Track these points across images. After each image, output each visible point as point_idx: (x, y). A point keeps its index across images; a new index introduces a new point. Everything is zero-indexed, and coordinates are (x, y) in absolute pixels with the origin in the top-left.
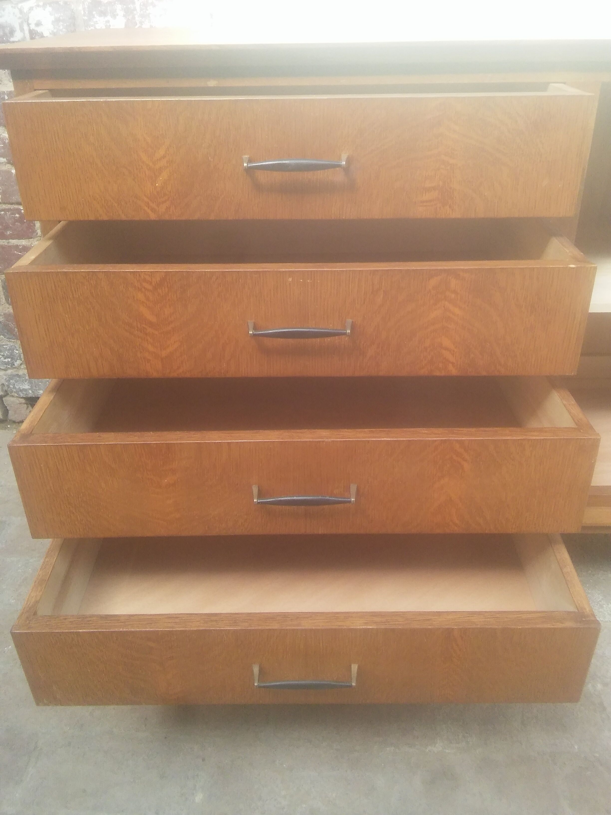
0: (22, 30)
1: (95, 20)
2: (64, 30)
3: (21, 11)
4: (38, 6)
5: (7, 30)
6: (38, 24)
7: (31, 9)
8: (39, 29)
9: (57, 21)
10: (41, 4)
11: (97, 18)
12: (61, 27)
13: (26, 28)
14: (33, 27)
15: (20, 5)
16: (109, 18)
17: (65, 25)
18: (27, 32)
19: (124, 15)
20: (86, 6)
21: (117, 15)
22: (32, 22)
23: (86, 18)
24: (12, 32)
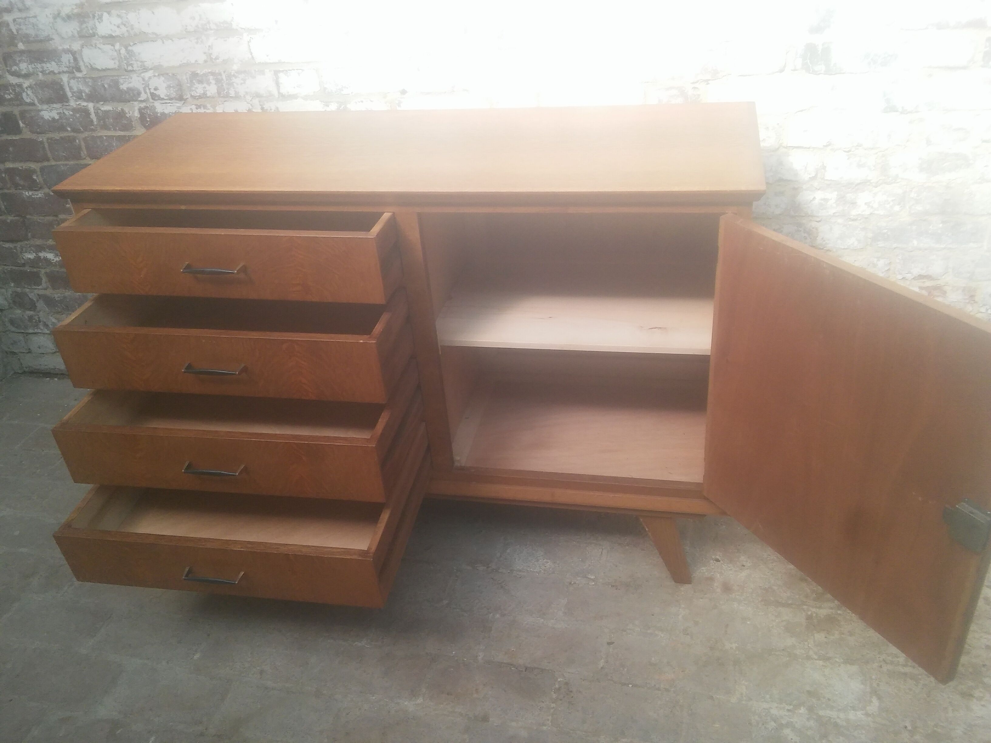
0: (146, 93)
1: (195, 86)
2: (174, 93)
3: (144, 80)
4: (155, 76)
5: (135, 92)
6: (156, 89)
7: (150, 78)
8: (157, 92)
9: (169, 87)
10: (157, 74)
11: (197, 85)
12: (172, 92)
13: (148, 91)
14: (152, 91)
15: (143, 74)
16: (205, 85)
17: (175, 90)
18: (149, 94)
19: (215, 83)
20: (188, 77)
21: (211, 83)
22: (152, 87)
23: (189, 85)
24: (139, 94)
